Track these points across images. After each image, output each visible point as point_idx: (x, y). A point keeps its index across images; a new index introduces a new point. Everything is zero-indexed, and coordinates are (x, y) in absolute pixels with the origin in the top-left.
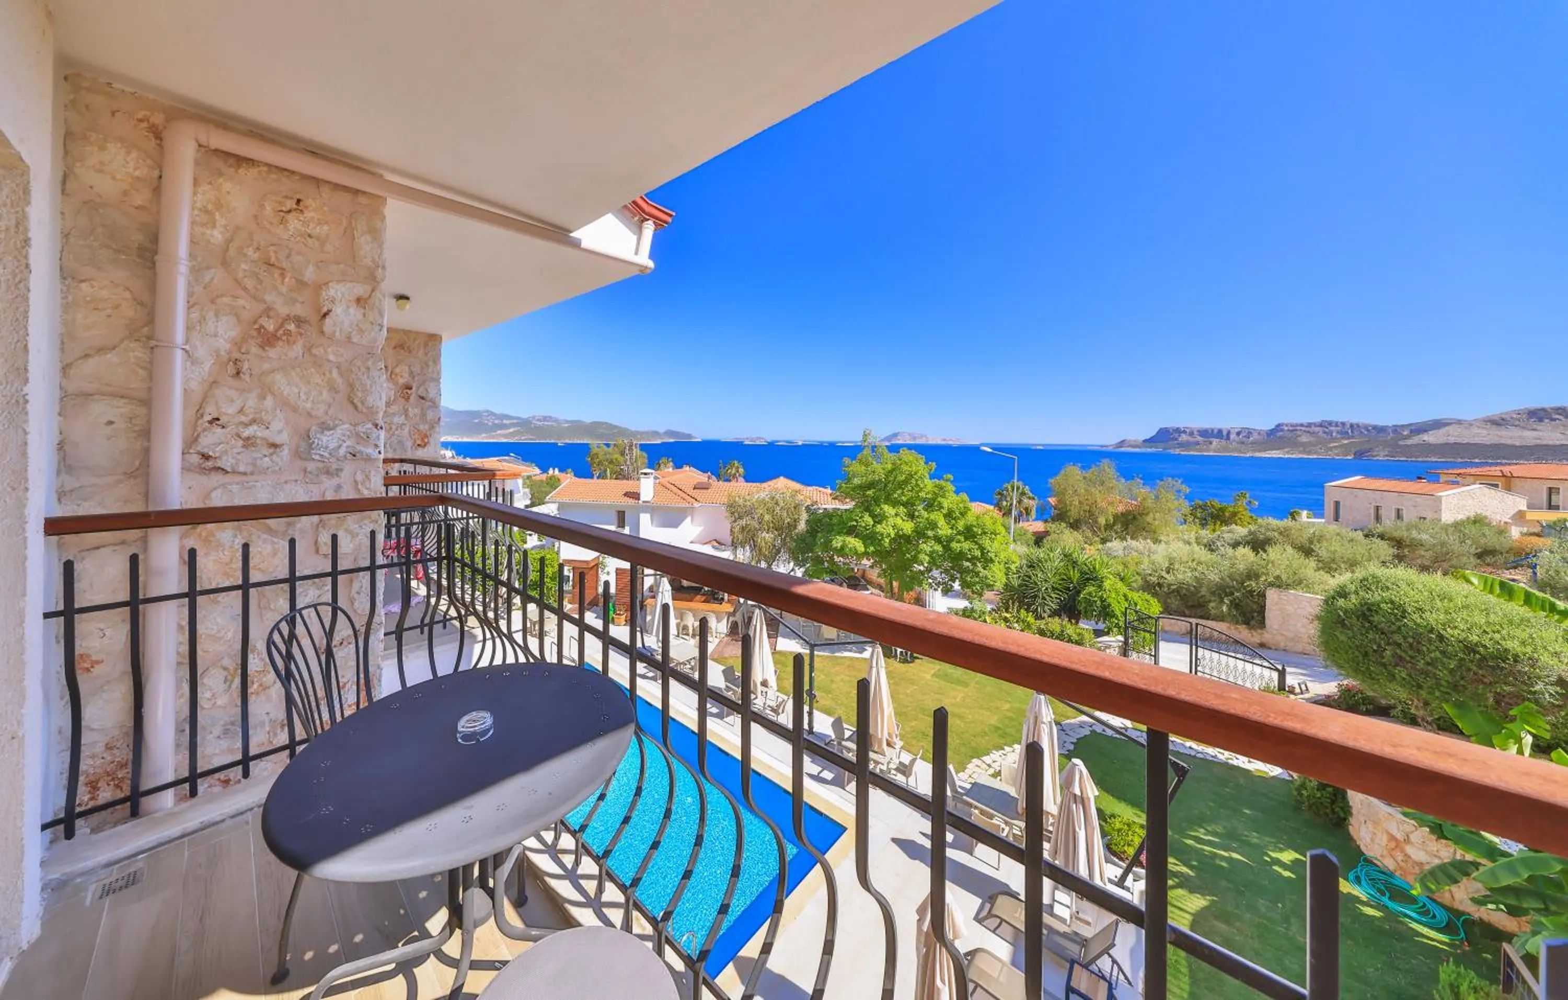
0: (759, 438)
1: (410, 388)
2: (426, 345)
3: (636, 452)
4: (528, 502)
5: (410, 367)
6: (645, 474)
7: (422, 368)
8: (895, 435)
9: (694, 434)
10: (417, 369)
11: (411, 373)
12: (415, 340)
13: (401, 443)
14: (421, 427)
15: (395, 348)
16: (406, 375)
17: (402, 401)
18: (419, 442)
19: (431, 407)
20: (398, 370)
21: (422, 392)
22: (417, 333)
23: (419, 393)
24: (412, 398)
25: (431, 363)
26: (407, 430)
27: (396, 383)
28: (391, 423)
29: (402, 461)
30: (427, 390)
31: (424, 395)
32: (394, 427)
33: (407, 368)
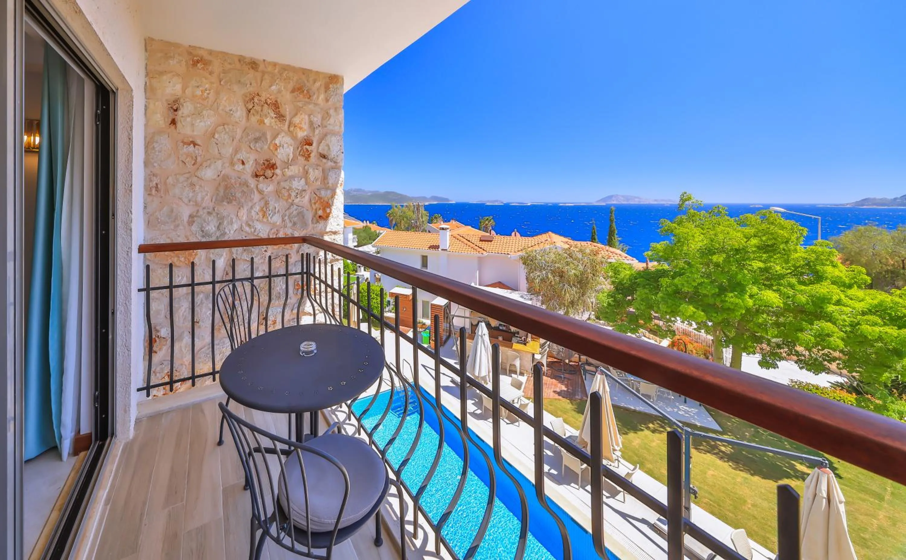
0: (497, 201)
1: (310, 144)
2: (327, 88)
3: (422, 211)
4: (356, 244)
5: (309, 116)
6: (443, 229)
7: (323, 119)
8: (610, 197)
9: (450, 199)
10: (317, 119)
11: (311, 123)
12: (315, 81)
13: (301, 215)
14: (323, 193)
15: (293, 91)
16: (306, 126)
17: (301, 160)
18: (320, 213)
19: (333, 168)
20: (296, 120)
21: (322, 149)
22: (317, 73)
23: (320, 150)
24: (312, 155)
25: (332, 112)
26: (307, 198)
27: (294, 138)
28: (290, 189)
29: (304, 240)
30: (328, 146)
31: (325, 153)
32: (293, 194)
33: (307, 117)
